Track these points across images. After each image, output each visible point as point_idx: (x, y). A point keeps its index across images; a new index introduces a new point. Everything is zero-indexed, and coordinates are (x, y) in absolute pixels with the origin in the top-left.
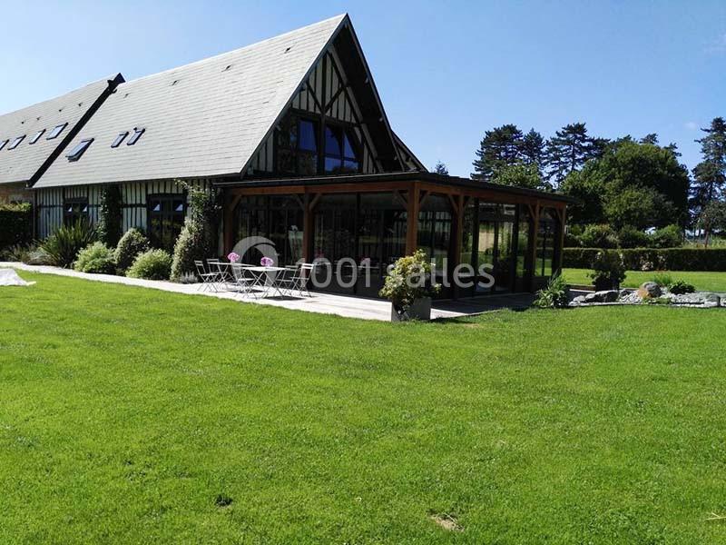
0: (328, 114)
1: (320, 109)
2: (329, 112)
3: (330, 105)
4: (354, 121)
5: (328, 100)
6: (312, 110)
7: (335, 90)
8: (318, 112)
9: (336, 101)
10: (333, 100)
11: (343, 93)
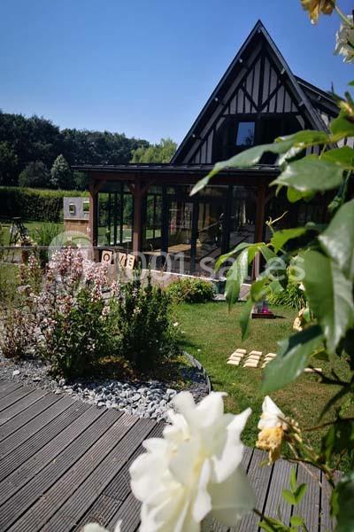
0: (265, 111)
1: (256, 108)
2: (266, 108)
3: (267, 103)
4: (295, 110)
5: (265, 98)
6: (248, 111)
7: (273, 87)
8: (254, 111)
9: (274, 97)
10: (270, 97)
11: (282, 88)
